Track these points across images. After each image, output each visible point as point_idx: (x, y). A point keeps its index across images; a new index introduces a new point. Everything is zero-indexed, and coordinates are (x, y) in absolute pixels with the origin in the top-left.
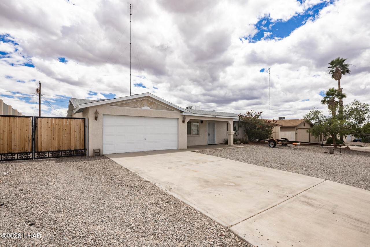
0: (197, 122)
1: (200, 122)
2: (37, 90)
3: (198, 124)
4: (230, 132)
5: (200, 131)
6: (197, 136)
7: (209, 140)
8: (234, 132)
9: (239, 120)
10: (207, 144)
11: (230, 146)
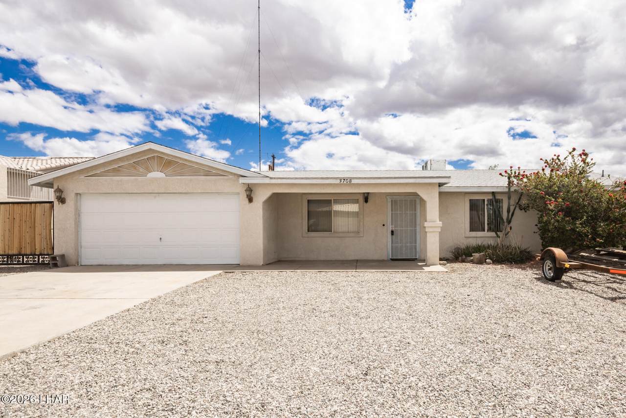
3: (356, 206)
4: (426, 224)
5: (362, 224)
6: (352, 235)
7: (392, 246)
8: (440, 224)
9: (509, 189)
10: (386, 259)
11: (426, 265)
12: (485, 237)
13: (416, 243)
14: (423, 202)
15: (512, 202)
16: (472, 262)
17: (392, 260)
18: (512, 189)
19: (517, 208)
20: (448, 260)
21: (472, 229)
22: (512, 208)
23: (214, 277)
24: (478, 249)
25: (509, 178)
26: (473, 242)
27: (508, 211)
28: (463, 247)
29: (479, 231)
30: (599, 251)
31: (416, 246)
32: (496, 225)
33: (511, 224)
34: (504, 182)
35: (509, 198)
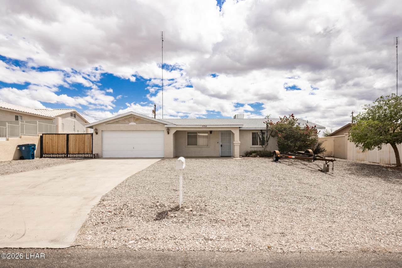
0: (207, 133)
1: (209, 132)
2: (153, 111)
3: (207, 134)
4: (234, 142)
5: (209, 142)
6: (205, 147)
7: (221, 151)
8: (239, 142)
9: (267, 128)
10: (219, 156)
11: (234, 158)
12: (258, 148)
13: (231, 150)
14: (233, 134)
15: (268, 134)
16: (252, 157)
17: (221, 156)
18: (268, 129)
19: (271, 136)
20: (243, 156)
21: (253, 144)
22: (268, 136)
23: (159, 161)
24: (255, 152)
25: (267, 124)
26: (253, 149)
27: (267, 137)
28: (249, 151)
29: (256, 145)
30: (295, 152)
31: (231, 151)
32: (263, 143)
33: (268, 143)
34: (265, 126)
35: (267, 132)
